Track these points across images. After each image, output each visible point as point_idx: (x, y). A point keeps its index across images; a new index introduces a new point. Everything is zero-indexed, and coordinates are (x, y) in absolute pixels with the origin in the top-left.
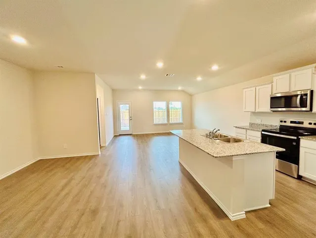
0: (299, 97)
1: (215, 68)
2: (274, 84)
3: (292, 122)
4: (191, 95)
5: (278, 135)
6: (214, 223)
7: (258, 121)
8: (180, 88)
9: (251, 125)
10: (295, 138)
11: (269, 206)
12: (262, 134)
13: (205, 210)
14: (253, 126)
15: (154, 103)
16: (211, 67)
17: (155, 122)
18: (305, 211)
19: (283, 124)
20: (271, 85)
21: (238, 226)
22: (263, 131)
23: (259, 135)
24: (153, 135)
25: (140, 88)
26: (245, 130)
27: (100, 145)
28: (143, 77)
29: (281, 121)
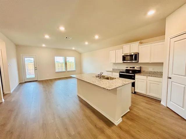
0: (134, 56)
1: (97, 37)
2: (124, 49)
3: (130, 68)
4: (80, 54)
5: (125, 74)
6: (108, 131)
7: (116, 67)
8: (73, 48)
9: (113, 69)
10: (133, 75)
11: (129, 110)
12: (120, 74)
13: (101, 124)
14: (114, 71)
15: (55, 57)
16: (94, 37)
17: (57, 70)
18: (142, 108)
19: (127, 68)
20: (122, 50)
21: (120, 128)
22: (120, 72)
23: (118, 74)
24: (56, 79)
25: (44, 45)
26: (111, 72)
27: (3, 93)
28: (47, 37)
29: (126, 67)
